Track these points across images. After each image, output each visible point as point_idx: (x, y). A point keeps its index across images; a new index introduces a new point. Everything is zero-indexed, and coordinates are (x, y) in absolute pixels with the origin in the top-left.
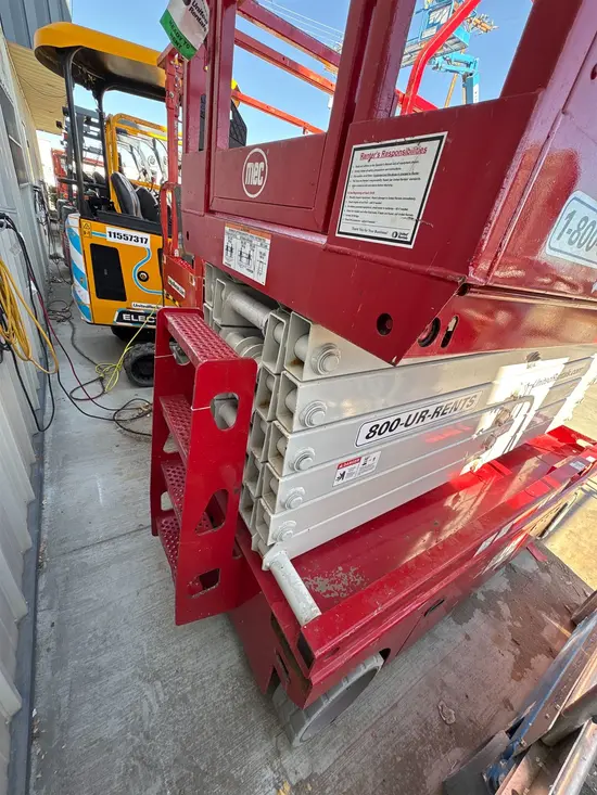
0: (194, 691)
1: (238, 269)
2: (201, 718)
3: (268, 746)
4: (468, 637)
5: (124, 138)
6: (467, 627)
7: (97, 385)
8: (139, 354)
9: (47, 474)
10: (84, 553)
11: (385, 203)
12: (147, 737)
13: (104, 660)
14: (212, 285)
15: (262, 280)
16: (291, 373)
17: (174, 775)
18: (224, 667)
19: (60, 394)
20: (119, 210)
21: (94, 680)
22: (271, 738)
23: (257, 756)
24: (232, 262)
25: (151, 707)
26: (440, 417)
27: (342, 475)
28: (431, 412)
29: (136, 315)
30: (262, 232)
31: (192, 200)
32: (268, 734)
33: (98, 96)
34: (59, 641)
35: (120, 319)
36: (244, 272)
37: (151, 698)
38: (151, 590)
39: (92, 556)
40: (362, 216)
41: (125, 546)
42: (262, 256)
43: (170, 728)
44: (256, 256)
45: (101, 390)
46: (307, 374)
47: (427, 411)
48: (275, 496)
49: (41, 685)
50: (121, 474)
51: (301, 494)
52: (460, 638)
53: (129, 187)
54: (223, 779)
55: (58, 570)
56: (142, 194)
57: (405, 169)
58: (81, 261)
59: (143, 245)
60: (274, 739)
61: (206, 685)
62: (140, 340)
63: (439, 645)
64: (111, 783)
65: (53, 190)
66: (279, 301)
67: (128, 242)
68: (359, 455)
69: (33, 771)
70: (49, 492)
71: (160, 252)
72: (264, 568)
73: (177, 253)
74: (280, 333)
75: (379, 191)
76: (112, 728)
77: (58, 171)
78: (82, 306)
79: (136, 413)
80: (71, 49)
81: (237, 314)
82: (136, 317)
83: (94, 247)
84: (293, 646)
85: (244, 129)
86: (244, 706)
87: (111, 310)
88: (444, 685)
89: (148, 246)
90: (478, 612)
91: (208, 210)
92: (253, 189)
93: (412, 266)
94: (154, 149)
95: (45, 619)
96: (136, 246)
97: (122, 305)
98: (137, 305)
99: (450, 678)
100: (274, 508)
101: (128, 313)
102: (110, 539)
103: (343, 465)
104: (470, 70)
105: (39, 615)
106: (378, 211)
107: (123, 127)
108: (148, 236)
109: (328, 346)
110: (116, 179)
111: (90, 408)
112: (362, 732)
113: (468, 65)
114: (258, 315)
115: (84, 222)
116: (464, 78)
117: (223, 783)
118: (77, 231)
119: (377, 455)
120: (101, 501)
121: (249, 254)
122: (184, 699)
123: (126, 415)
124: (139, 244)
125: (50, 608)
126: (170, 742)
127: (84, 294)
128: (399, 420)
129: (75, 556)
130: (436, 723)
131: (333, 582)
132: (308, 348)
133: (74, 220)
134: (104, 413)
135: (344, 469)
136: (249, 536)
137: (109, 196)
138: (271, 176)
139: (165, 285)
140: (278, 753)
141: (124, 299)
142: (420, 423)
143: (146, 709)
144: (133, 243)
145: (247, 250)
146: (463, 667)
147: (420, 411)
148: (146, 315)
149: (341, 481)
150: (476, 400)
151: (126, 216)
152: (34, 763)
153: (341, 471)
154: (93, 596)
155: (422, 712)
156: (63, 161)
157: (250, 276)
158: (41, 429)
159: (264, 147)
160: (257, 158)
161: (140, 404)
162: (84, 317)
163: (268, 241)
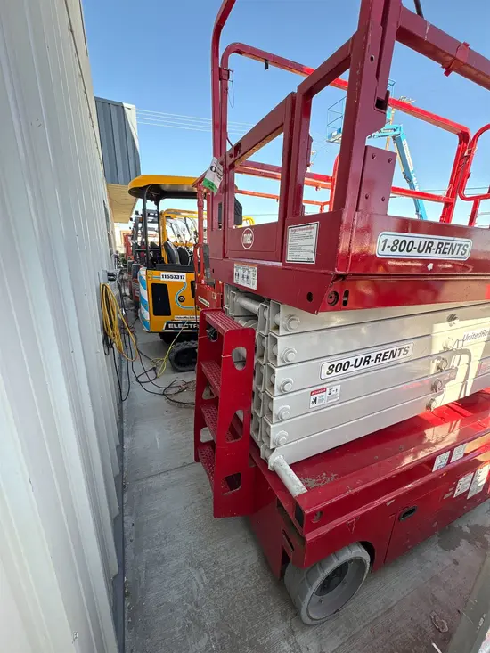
0: (228, 577)
1: (242, 284)
2: (234, 598)
3: (285, 626)
4: (456, 562)
5: (170, 220)
6: (454, 554)
7: (152, 372)
8: (179, 348)
9: (125, 429)
10: (149, 480)
11: (303, 248)
12: (197, 606)
13: (165, 551)
14: (228, 295)
15: (255, 287)
16: (273, 333)
17: (217, 635)
18: (248, 564)
19: (133, 378)
20: (166, 262)
21: (160, 563)
22: (286, 620)
23: (276, 631)
24: (239, 281)
25: (198, 585)
26: (381, 362)
27: (315, 400)
28: (373, 357)
29: (177, 324)
30: (253, 264)
31: (215, 252)
32: (284, 616)
33: (157, 204)
34: (137, 535)
35: (167, 328)
36: (245, 285)
37: (198, 579)
38: (193, 506)
39: (156, 482)
40: (295, 253)
41: (175, 477)
42: (254, 275)
43: (212, 601)
44: (251, 276)
45: (155, 375)
46: (282, 332)
47: (370, 357)
48: (271, 412)
49: (128, 564)
50: (169, 429)
51: (287, 409)
52: (448, 562)
53: (173, 248)
54: (252, 644)
55: (135, 490)
56: (181, 251)
57: (308, 234)
58: (145, 294)
59: (182, 280)
60: (289, 622)
61: (236, 575)
62: (180, 340)
63: (428, 565)
64: (174, 633)
65: (123, 255)
66: (264, 297)
67: (173, 280)
68: (325, 386)
69: (126, 616)
70: (127, 440)
71: (192, 282)
72: (269, 468)
73: (203, 282)
74: (266, 313)
75: (300, 243)
76: (174, 596)
77: (127, 245)
78: (144, 321)
79: (178, 389)
80: (145, 187)
81: (244, 309)
82: (177, 325)
83: (154, 286)
84: (292, 517)
85: (241, 207)
86: (265, 593)
87: (161, 323)
88: (435, 599)
89: (185, 280)
90: (464, 542)
91: (224, 257)
92: (247, 245)
93: (316, 271)
94: (186, 223)
95: (128, 520)
96: (177, 281)
97: (168, 319)
98: (177, 317)
99: (441, 594)
100: (272, 420)
101: (171, 323)
102: (166, 472)
103: (314, 393)
104: (397, 133)
105: (125, 518)
106: (300, 251)
107: (168, 215)
108: (184, 274)
109: (291, 316)
110: (166, 245)
111: (149, 387)
112: (362, 626)
113: (395, 130)
114: (254, 307)
115: (149, 272)
116: (394, 138)
117: (251, 646)
118: (144, 277)
119: (338, 387)
120: (158, 447)
121: (247, 276)
122: (220, 583)
123: (171, 391)
124: (179, 280)
125: (131, 514)
126: (212, 611)
127: (146, 314)
128: (349, 362)
129: (144, 482)
130: (430, 630)
131: (319, 482)
132: (281, 319)
133: (143, 272)
134: (158, 390)
135: (316, 396)
136: (259, 450)
137: (161, 254)
138: (256, 240)
139: (197, 302)
140: (293, 632)
141: (170, 314)
142: (366, 366)
143: (195, 587)
144: (176, 280)
145: (246, 274)
146: (453, 587)
147: (364, 357)
148: (183, 323)
149: (315, 405)
150: (410, 350)
151: (171, 264)
152: (126, 611)
153: (314, 397)
154: (156, 508)
155: (415, 618)
156: (129, 238)
157: (248, 286)
158: (121, 400)
159: (251, 227)
160: (248, 232)
161: (180, 383)
162: (145, 329)
163: (256, 269)
